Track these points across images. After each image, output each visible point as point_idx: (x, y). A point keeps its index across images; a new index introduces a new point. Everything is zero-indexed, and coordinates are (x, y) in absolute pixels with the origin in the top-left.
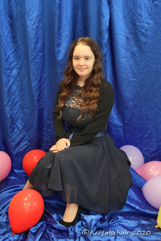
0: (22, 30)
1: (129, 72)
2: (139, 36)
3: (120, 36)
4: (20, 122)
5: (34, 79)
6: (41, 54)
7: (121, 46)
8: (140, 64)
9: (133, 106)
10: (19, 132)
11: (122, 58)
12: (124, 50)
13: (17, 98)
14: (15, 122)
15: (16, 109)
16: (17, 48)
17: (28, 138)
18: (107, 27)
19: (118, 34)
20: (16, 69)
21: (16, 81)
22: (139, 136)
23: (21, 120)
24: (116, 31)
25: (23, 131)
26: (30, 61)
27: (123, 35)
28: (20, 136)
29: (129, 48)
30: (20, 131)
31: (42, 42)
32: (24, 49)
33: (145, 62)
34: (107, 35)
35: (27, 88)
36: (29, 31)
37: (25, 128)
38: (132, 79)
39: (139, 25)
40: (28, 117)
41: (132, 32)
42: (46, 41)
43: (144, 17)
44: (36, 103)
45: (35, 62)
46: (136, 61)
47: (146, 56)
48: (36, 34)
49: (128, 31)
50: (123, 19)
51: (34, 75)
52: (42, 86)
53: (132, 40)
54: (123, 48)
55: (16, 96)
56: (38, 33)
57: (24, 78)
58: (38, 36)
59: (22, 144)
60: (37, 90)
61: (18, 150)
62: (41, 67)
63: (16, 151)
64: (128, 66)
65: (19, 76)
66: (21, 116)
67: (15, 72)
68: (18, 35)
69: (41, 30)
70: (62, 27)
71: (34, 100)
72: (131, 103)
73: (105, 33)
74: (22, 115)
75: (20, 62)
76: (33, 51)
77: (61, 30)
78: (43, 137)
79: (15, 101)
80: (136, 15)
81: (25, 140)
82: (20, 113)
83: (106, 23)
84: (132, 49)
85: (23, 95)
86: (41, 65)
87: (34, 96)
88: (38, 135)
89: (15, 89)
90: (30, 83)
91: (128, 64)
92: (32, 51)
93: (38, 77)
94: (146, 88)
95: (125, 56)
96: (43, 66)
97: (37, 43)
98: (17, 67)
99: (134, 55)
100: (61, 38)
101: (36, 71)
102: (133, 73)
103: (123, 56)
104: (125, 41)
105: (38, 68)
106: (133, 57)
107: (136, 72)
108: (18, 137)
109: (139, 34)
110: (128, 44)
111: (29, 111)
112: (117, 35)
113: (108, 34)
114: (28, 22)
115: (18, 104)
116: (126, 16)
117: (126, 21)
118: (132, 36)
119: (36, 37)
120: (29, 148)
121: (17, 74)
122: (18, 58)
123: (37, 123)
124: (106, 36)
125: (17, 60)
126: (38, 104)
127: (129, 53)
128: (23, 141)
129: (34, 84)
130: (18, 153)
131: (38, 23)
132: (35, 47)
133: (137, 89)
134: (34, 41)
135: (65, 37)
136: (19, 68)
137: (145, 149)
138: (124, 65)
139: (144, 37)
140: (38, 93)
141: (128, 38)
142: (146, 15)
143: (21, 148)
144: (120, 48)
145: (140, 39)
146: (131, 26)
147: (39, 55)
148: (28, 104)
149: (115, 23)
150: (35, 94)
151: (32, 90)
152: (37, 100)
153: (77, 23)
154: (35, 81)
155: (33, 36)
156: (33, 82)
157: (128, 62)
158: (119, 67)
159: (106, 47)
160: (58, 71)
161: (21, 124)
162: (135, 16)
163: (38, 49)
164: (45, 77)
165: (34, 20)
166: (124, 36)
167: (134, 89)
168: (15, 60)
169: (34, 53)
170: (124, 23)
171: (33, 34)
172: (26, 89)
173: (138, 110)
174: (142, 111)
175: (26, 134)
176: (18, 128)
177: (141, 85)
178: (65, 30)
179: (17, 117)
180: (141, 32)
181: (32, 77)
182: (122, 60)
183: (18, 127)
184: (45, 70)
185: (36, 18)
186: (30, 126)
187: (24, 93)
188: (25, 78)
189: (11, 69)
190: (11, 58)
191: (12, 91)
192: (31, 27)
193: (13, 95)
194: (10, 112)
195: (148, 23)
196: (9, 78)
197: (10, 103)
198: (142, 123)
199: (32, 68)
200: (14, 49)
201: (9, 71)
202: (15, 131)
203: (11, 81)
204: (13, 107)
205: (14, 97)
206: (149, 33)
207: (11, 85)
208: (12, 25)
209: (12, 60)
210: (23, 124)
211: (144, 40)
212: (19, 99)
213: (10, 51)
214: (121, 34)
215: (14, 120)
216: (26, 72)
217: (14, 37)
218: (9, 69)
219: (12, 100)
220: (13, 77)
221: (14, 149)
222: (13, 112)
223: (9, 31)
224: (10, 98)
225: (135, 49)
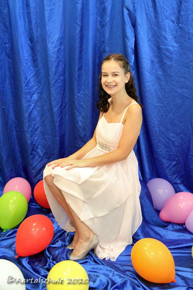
0: (43, 53)
1: (154, 97)
2: (164, 60)
3: (145, 60)
4: (41, 149)
5: (55, 104)
6: (62, 78)
7: (146, 70)
8: (166, 89)
9: (159, 132)
10: (40, 160)
12: (149, 74)
13: (37, 123)
14: (36, 149)
15: (36, 136)
16: (37, 71)
18: (133, 49)
19: (143, 57)
20: (36, 94)
21: (37, 106)
23: (42, 146)
24: (141, 55)
25: (44, 158)
26: (51, 86)
30: (41, 158)
31: (63, 65)
32: (45, 73)
33: (170, 86)
35: (48, 113)
36: (50, 54)
37: (46, 155)
38: (157, 103)
39: (164, 48)
40: (49, 143)
41: (157, 55)
42: (67, 64)
43: (169, 40)
44: (57, 128)
45: (56, 86)
46: (160, 86)
47: (171, 80)
48: (57, 58)
49: (152, 54)
50: (147, 42)
51: (55, 100)
52: (63, 111)
53: (157, 64)
54: (148, 71)
55: (37, 122)
56: (59, 56)
57: (45, 102)
58: (59, 60)
60: (59, 115)
62: (62, 92)
63: (37, 179)
64: (153, 91)
65: (40, 101)
66: (42, 142)
67: (35, 97)
68: (39, 58)
69: (62, 53)
71: (55, 126)
72: (157, 129)
73: (131, 56)
74: (43, 142)
75: (41, 87)
79: (36, 127)
80: (161, 37)
82: (41, 139)
83: (131, 45)
84: (156, 73)
85: (44, 120)
86: (62, 89)
87: (56, 121)
89: (36, 114)
90: (51, 108)
92: (53, 75)
93: (60, 102)
94: (171, 113)
95: (150, 80)
96: (64, 90)
97: (58, 67)
98: (38, 91)
99: (159, 79)
101: (57, 96)
102: (158, 97)
103: (148, 81)
104: (150, 65)
105: (59, 93)
106: (158, 81)
107: (161, 96)
108: (39, 164)
109: (164, 57)
110: (153, 68)
111: (50, 137)
112: (141, 58)
113: (134, 57)
114: (49, 45)
115: (39, 130)
116: (150, 39)
117: (150, 44)
118: (156, 60)
119: (57, 60)
121: (38, 100)
122: (38, 83)
123: (58, 150)
124: (132, 59)
125: (38, 84)
126: (60, 130)
127: (154, 77)
129: (55, 109)
131: (59, 46)
132: (56, 71)
133: (163, 114)
134: (55, 65)
136: (40, 93)
138: (149, 90)
139: (169, 60)
140: (59, 118)
141: (152, 62)
142: (171, 38)
144: (146, 72)
145: (165, 63)
146: (155, 49)
147: (60, 79)
148: (49, 129)
150: (57, 119)
151: (53, 115)
152: (59, 125)
154: (56, 106)
155: (54, 60)
156: (54, 107)
157: (153, 87)
159: (134, 70)
160: (79, 95)
161: (42, 151)
162: (159, 38)
163: (59, 73)
164: (67, 102)
165: (55, 43)
166: (149, 59)
167: (159, 115)
168: (36, 84)
169: (55, 77)
170: (148, 47)
171: (54, 58)
172: (47, 115)
173: (164, 137)
174: (168, 137)
175: (47, 161)
176: (38, 155)
179: (38, 144)
180: (165, 55)
181: (53, 102)
182: (147, 84)
183: (39, 154)
184: (66, 94)
185: (58, 41)
186: (52, 153)
187: (45, 119)
189: (32, 94)
190: (32, 82)
191: (32, 116)
192: (52, 50)
193: (34, 121)
194: (31, 138)
195: (173, 46)
196: (30, 103)
197: (30, 129)
198: (169, 150)
199: (54, 92)
200: (35, 73)
201: (29, 96)
202: (35, 159)
203: (32, 106)
204: (34, 133)
205: (34, 122)
206: (174, 56)
207: (32, 110)
208: (33, 49)
209: (33, 85)
210: (44, 151)
211: (169, 63)
212: (39, 125)
213: (30, 75)
214: (146, 57)
215: (35, 146)
216: (47, 97)
217: (35, 60)
218: (29, 93)
219: (33, 125)
220: (33, 102)
221: (35, 176)
222: (33, 138)
223: (29, 55)
224: (30, 123)
225: (160, 73)
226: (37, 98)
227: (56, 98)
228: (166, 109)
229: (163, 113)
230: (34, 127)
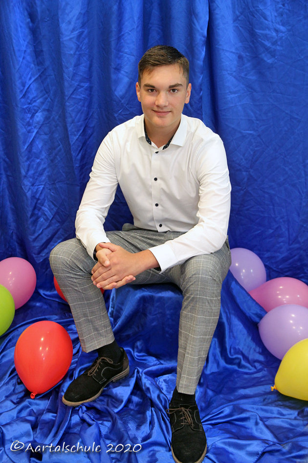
0: (52, 41)
1: (241, 119)
2: (260, 54)
3: (227, 54)
4: (49, 206)
5: (73, 130)
6: (86, 85)
7: (229, 72)
8: (262, 105)
9: (248, 179)
10: (47, 224)
11: (230, 93)
12: (233, 79)
13: (43, 162)
14: (40, 206)
15: (41, 183)
16: (42, 73)
17: (63, 235)
18: (204, 37)
19: (223, 50)
20: (42, 111)
21: (42, 133)
22: (256, 233)
23: (51, 201)
24: (220, 45)
25: (54, 221)
26: (67, 98)
27: (232, 52)
28: (49, 229)
30: (49, 221)
31: (88, 63)
32: (55, 75)
33: (270, 100)
34: (203, 50)
35: (61, 146)
36: (65, 42)
37: (58, 217)
38: (247, 130)
39: (262, 34)
40: (63, 197)
41: (248, 46)
42: (94, 61)
43: (269, 19)
44: (76, 172)
45: (75, 98)
46: (253, 100)
47: (272, 90)
48: (77, 49)
49: (240, 44)
50: (232, 22)
51: (73, 122)
52: (88, 142)
53: (249, 61)
54: (231, 74)
55: (42, 160)
56: (81, 46)
57: (56, 127)
58: (80, 53)
59: (52, 245)
60: (80, 149)
61: (45, 256)
62: (85, 108)
63: (42, 256)
64: (240, 108)
65: (48, 125)
66: (51, 195)
67: (39, 116)
68: (44, 49)
69: (86, 41)
70: (123, 35)
71: (73, 167)
72: (244, 173)
73: (200, 48)
74: (52, 194)
75: (49, 99)
76: (72, 80)
77: (122, 41)
79: (40, 168)
80: (257, 14)
81: (58, 238)
82: (49, 189)
83: (202, 29)
84: (247, 77)
85: (55, 157)
86: (86, 104)
87: (74, 160)
89: (40, 146)
90: (66, 137)
91: (240, 104)
92: (70, 80)
93: (81, 126)
94: (270, 147)
95: (235, 90)
96: (90, 106)
97: (79, 65)
98: (43, 107)
99: (251, 88)
100: (123, 55)
101: (76, 116)
102: (249, 120)
103: (232, 91)
104: (235, 62)
105: (81, 110)
106: (249, 91)
107: (255, 118)
108: (46, 232)
109: (261, 49)
110: (241, 68)
111: (65, 186)
112: (221, 51)
113: (205, 49)
114: (63, 26)
115: (46, 173)
116: (238, 17)
117: (237, 27)
118: (248, 54)
119: (77, 53)
121: (44, 122)
122: (44, 92)
124: (202, 53)
125: (45, 95)
126: (81, 175)
127: (243, 84)
128: (54, 239)
129: (74, 139)
130: (45, 260)
131: (80, 28)
132: (74, 72)
133: (256, 149)
134: (73, 61)
135: (129, 55)
136: (47, 110)
137: (267, 255)
138: (232, 107)
139: (269, 56)
140: (80, 154)
141: (240, 57)
142: (273, 15)
144: (227, 75)
145: (262, 60)
146: (246, 34)
147: (82, 87)
148: (62, 173)
149: (219, 29)
150: (76, 156)
151: (70, 149)
152: (79, 166)
153: (150, 29)
154: (75, 133)
155: (72, 52)
156: (71, 135)
157: (240, 101)
158: (225, 109)
159: (202, 73)
160: (116, 115)
161: (51, 209)
162: (254, 16)
163: (81, 75)
164: (94, 127)
165: (73, 23)
166: (234, 53)
167: (249, 150)
168: (41, 95)
169: (73, 82)
170: (234, 31)
171: (71, 49)
173: (256, 187)
174: (263, 188)
175: (59, 227)
176: (45, 217)
177: (263, 141)
178: (128, 42)
179: (44, 198)
180: (264, 46)
181: (70, 126)
182: (230, 97)
183: (45, 215)
184: (93, 113)
185: (78, 19)
186: (67, 213)
187: (56, 155)
188: (58, 128)
189: (33, 111)
190: (33, 92)
191: (34, 150)
192: (69, 36)
193: (38, 158)
194: (32, 188)
195: (277, 31)
196: (30, 128)
197: (31, 172)
198: (263, 210)
199: (71, 109)
200: (39, 74)
201: (29, 115)
202: (39, 222)
203: (33, 132)
204: (36, 179)
205: (38, 161)
206: (278, 48)
207: (33, 139)
208: (34, 32)
209: (35, 95)
210: (55, 210)
211: (269, 61)
212: (46, 165)
213: (30, 79)
214: (228, 49)
215: (39, 201)
216: (59, 117)
217: (38, 53)
218: (29, 110)
219: (35, 166)
220: (36, 126)
221: (39, 253)
222: (36, 187)
223: (28, 42)
224: (31, 162)
225: (254, 78)
226: (42, 118)
227: (76, 120)
228: (262, 140)
229: (256, 147)
230: (37, 168)
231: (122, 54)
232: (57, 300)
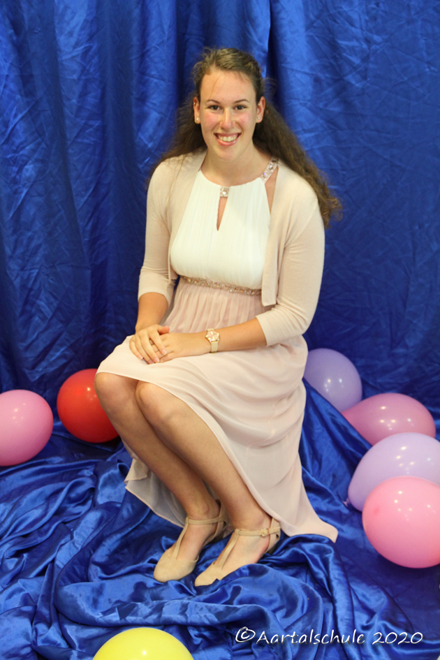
0: (46, 61)
2: (345, 75)
3: (298, 76)
4: (47, 299)
5: (80, 189)
6: (97, 124)
7: (301, 101)
8: (350, 148)
10: (44, 326)
11: (303, 132)
12: (308, 111)
13: (36, 236)
14: (34, 300)
15: (35, 266)
16: (33, 107)
17: (67, 340)
18: (264, 52)
19: (293, 70)
20: (33, 163)
21: (34, 194)
22: (345, 331)
23: (50, 293)
24: (288, 63)
25: (55, 320)
26: (69, 143)
27: (305, 73)
28: (46, 333)
29: (321, 105)
30: (47, 321)
31: (100, 91)
32: (51, 110)
33: (361, 140)
35: (62, 212)
36: (64, 63)
37: (60, 314)
39: (347, 46)
40: (67, 286)
41: (328, 65)
42: (108, 89)
43: (357, 25)
44: (86, 249)
45: (81, 143)
46: (337, 141)
47: (363, 127)
48: (82, 71)
49: (316, 62)
50: (303, 30)
51: (78, 177)
52: (101, 206)
53: (329, 85)
54: (305, 105)
55: (35, 232)
56: (88, 68)
57: (54, 184)
58: (87, 77)
59: (52, 356)
60: (89, 215)
61: (42, 371)
62: (96, 157)
63: (38, 372)
64: (318, 153)
65: (42, 182)
66: (50, 283)
67: (30, 170)
68: (35, 73)
69: (95, 60)
70: (148, 51)
71: (80, 242)
74: (51, 281)
75: (43, 145)
77: (147, 59)
78: (106, 336)
79: (33, 244)
80: (339, 18)
81: (61, 345)
82: (47, 275)
83: (260, 40)
84: (327, 108)
85: (54, 229)
86: (97, 152)
87: (81, 231)
88: (93, 331)
89: (32, 213)
90: (69, 199)
91: (317, 147)
92: (73, 116)
93: (91, 182)
94: (363, 208)
95: (310, 127)
96: (103, 154)
97: (86, 94)
98: (36, 156)
99: (334, 124)
100: (148, 79)
101: (83, 168)
102: (332, 170)
103: (306, 128)
104: (310, 88)
105: (89, 160)
106: (331, 129)
107: (339, 168)
108: (43, 336)
109: (347, 68)
110: (319, 96)
111: (69, 270)
112: (289, 72)
114: (62, 40)
115: (41, 252)
116: (312, 23)
117: (311, 37)
118: (327, 75)
119: (83, 78)
120: (72, 364)
121: (37, 177)
122: (36, 135)
123: (89, 301)
125: (36, 139)
126: (92, 254)
127: (322, 118)
128: (55, 347)
129: (81, 201)
130: (42, 377)
131: (87, 42)
132: (80, 104)
134: (77, 89)
135: (157, 79)
136: (40, 160)
137: (361, 362)
139: (358, 77)
140: (90, 224)
141: (317, 80)
142: (363, 20)
143: (51, 365)
144: (299, 106)
145: (349, 83)
146: (325, 47)
147: (91, 126)
148: (65, 251)
149: (285, 40)
150: (85, 226)
151: (75, 216)
152: (89, 241)
153: (187, 41)
154: (83, 193)
155: (75, 77)
156: (76, 195)
157: (318, 143)
160: (140, 166)
161: (49, 304)
162: (335, 21)
163: (89, 110)
164: (109, 184)
165: (75, 35)
166: (308, 74)
168: (31, 139)
169: (78, 120)
170: (308, 42)
171: (74, 72)
172: (59, 215)
173: (344, 266)
174: (354, 267)
175: (63, 329)
176: (41, 315)
177: (352, 200)
178: (156, 60)
179: (40, 286)
180: (350, 63)
181: (75, 183)
182: (304, 137)
183: (42, 312)
184: (107, 164)
185: (82, 29)
186: (73, 308)
187: (56, 225)
188: (58, 186)
189: (21, 162)
190: (21, 134)
191: (23, 219)
192: (70, 53)
193: (29, 230)
194: (22, 273)
195: (368, 41)
196: (16, 187)
197: (20, 251)
198: (353, 298)
199: (75, 158)
200: (28, 109)
201: (14, 168)
202: (33, 323)
203: (21, 192)
204: (28, 261)
205: (29, 234)
206: (371, 66)
207: (21, 204)
208: (20, 49)
209: (23, 140)
210: (55, 304)
211: (357, 85)
212: (42, 240)
213: (16, 115)
214: (299, 69)
215: (32, 293)
216: (59, 170)
217: (26, 78)
218: (15, 161)
219: (25, 242)
220: (26, 184)
221: (34, 367)
222: (27, 272)
223: (11, 64)
224: (19, 237)
225: (337, 109)
226: (33, 173)
227: (83, 174)
228: (351, 197)
230: (28, 244)
231: (147, 77)
232: (62, 434)
